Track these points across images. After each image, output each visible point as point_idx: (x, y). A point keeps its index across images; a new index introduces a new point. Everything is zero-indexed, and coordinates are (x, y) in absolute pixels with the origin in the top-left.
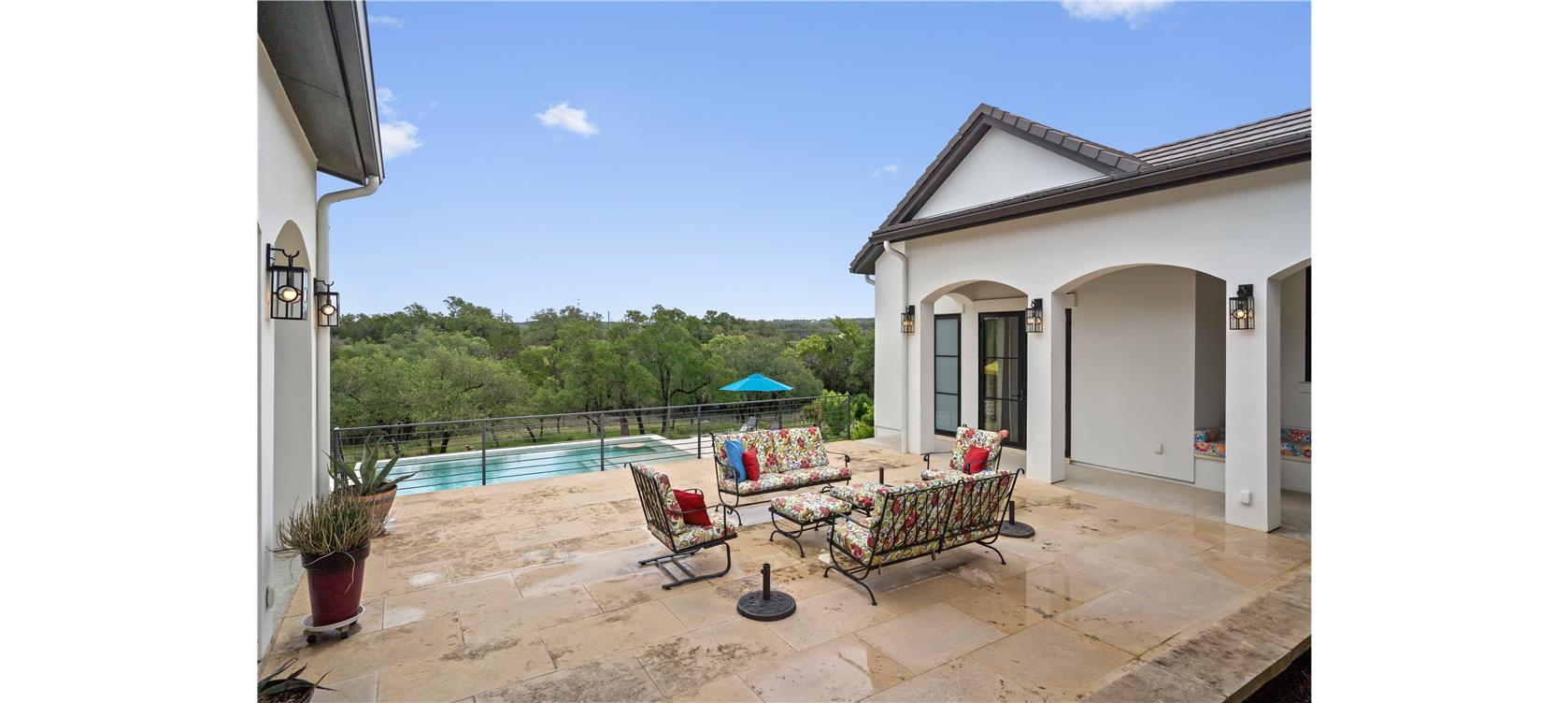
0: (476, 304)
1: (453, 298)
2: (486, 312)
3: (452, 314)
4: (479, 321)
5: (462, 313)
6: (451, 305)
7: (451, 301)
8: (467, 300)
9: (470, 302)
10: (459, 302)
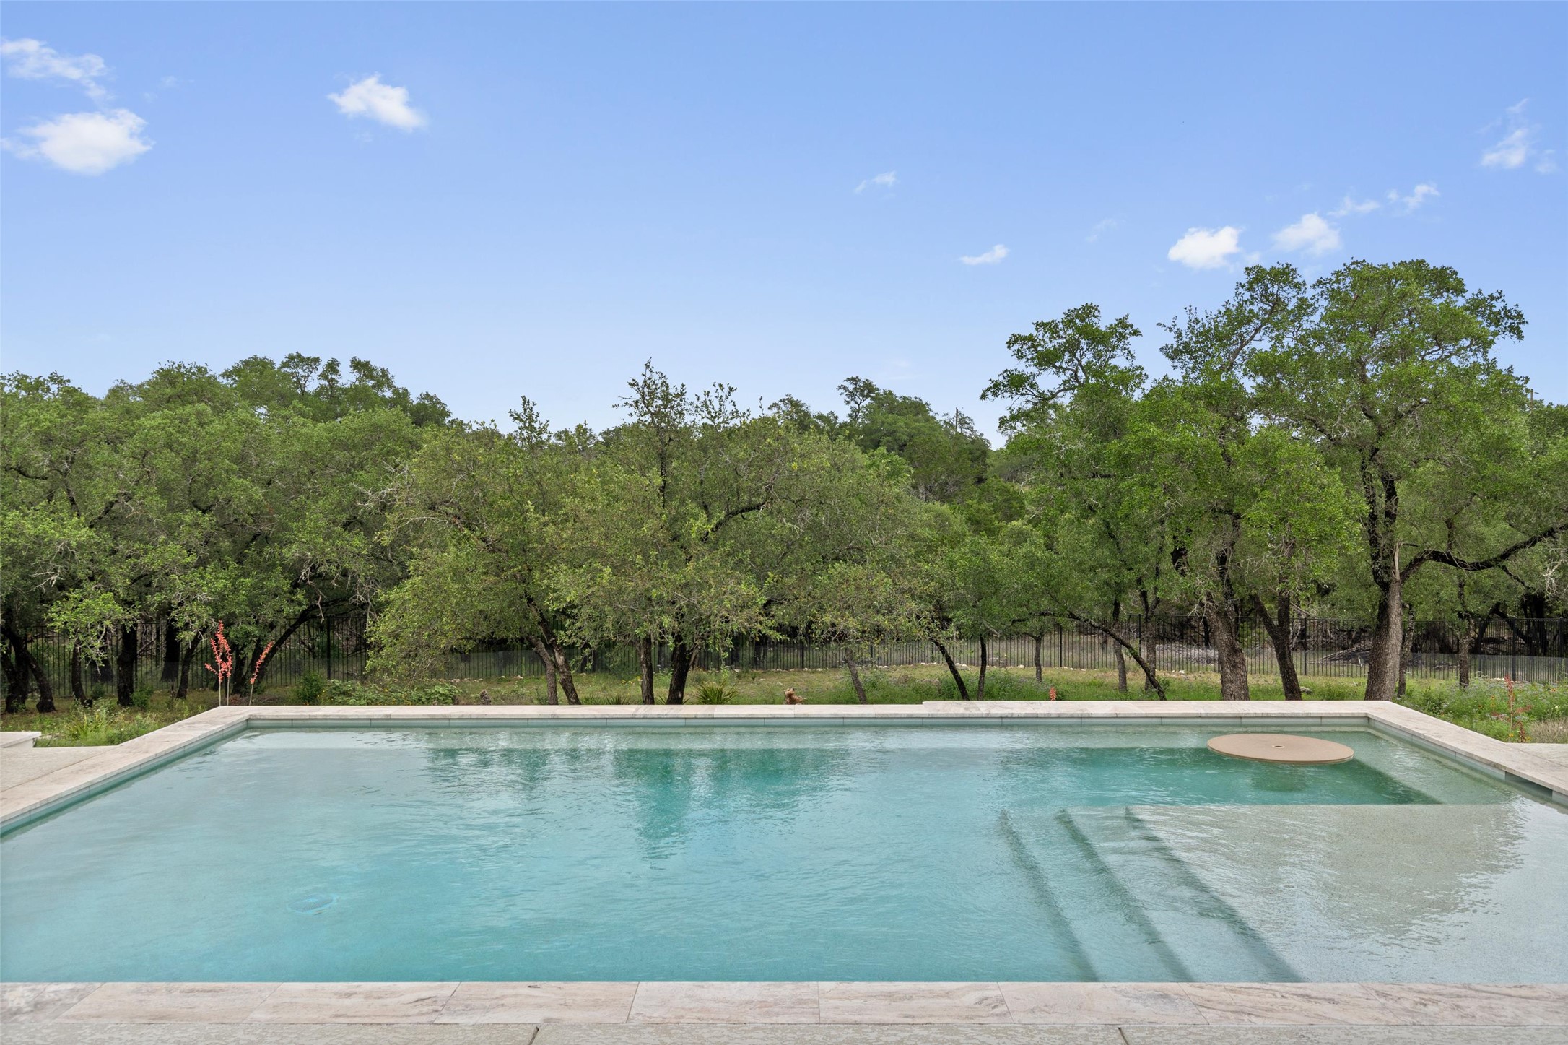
0: (899, 393)
1: (855, 380)
2: (918, 408)
3: (854, 416)
4: (902, 425)
5: (872, 412)
6: (851, 395)
7: (851, 387)
8: (882, 385)
9: (887, 389)
10: (867, 389)
